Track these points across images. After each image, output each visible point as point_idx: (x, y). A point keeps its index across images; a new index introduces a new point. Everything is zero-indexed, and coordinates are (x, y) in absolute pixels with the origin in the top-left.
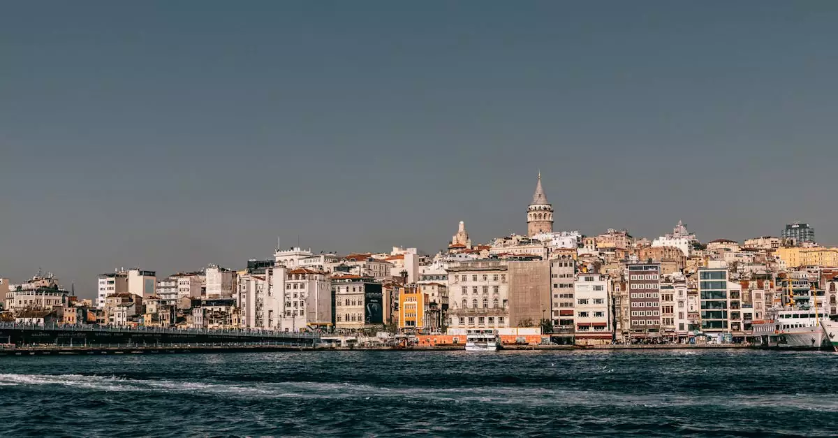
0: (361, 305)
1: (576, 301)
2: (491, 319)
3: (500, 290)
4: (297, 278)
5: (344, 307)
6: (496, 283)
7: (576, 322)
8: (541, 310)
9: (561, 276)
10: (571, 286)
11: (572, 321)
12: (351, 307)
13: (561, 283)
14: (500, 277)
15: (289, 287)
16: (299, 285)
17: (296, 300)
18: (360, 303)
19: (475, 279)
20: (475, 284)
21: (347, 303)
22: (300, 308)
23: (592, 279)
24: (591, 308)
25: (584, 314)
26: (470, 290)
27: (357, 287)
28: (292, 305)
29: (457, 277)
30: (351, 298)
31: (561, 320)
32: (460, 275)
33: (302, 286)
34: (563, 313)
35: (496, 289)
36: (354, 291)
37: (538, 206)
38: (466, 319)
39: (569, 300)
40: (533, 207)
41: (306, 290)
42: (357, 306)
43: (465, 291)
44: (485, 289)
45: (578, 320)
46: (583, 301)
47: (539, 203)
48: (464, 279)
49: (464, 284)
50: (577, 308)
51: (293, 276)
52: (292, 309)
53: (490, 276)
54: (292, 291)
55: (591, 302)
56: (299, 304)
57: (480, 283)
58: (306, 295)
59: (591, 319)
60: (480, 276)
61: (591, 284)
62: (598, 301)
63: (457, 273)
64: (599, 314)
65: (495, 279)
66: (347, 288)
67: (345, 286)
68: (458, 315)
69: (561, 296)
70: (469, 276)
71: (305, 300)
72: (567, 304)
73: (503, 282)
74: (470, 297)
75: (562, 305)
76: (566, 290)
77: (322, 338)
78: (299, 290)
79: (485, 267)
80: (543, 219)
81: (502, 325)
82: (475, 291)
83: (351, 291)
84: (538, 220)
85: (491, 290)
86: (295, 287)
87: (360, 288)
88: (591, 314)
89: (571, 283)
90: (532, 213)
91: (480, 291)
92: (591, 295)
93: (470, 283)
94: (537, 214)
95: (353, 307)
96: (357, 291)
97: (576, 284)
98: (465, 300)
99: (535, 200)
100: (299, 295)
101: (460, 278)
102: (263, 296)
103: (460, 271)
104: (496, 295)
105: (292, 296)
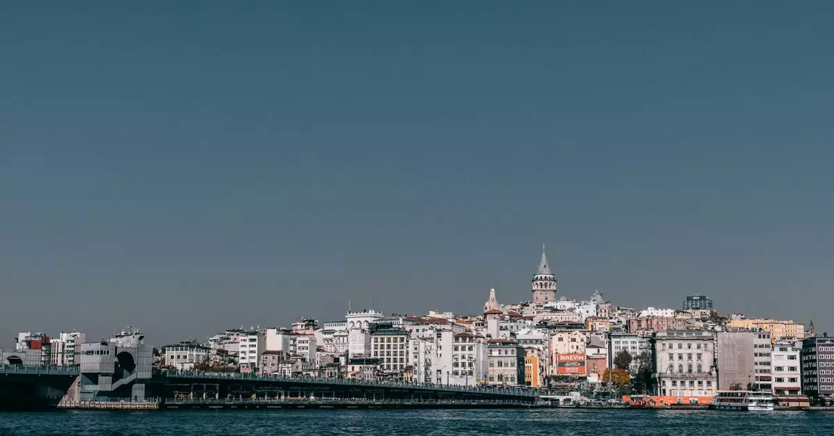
0: (513, 366)
1: (773, 368)
2: (699, 383)
3: (702, 357)
4: (464, 340)
5: (495, 369)
6: (699, 351)
7: (773, 387)
8: (747, 375)
9: (760, 347)
10: (768, 355)
11: (770, 385)
12: (503, 368)
13: (760, 352)
14: (702, 346)
15: (456, 349)
16: (467, 347)
17: (463, 361)
18: (512, 365)
19: (680, 347)
20: (680, 351)
21: (500, 364)
22: (468, 369)
23: (786, 350)
24: (786, 374)
25: (780, 380)
26: (676, 357)
27: (509, 350)
28: (460, 365)
29: (664, 345)
30: (503, 360)
31: (761, 385)
32: (667, 343)
33: (470, 349)
34: (762, 379)
35: (699, 356)
36: (506, 353)
37: (543, 276)
38: (678, 383)
39: (767, 367)
40: (539, 276)
41: (474, 352)
42: (509, 368)
43: (671, 358)
44: (690, 357)
45: (775, 385)
46: (779, 369)
47: (544, 273)
48: (671, 347)
49: (671, 351)
50: (775, 374)
51: (460, 339)
52: (460, 369)
53: (694, 345)
54: (460, 352)
55: (786, 369)
56: (467, 365)
57: (685, 351)
58: (474, 357)
59: (786, 384)
60: (685, 344)
61: (785, 354)
62: (792, 369)
63: (664, 342)
64: (793, 380)
65: (699, 347)
66: (500, 350)
67: (497, 349)
68: (671, 378)
69: (761, 364)
70: (675, 344)
71: (475, 361)
72: (765, 371)
73: (706, 350)
74: (676, 362)
75: (761, 371)
76: (764, 359)
77: (541, 397)
78: (467, 353)
79: (689, 336)
80: (548, 288)
81: (709, 388)
82: (680, 358)
83: (503, 353)
84: (544, 288)
85: (694, 357)
86: (462, 350)
87: (513, 351)
88: (786, 380)
89: (769, 352)
90: (539, 282)
91: (685, 357)
92: (787, 363)
93: (676, 351)
94: (543, 283)
95: (506, 368)
96: (509, 354)
97: (773, 354)
98: (671, 366)
99: (540, 270)
100: (467, 357)
101: (667, 346)
102: (432, 357)
103: (667, 339)
104: (699, 362)
105: (460, 357)
